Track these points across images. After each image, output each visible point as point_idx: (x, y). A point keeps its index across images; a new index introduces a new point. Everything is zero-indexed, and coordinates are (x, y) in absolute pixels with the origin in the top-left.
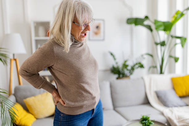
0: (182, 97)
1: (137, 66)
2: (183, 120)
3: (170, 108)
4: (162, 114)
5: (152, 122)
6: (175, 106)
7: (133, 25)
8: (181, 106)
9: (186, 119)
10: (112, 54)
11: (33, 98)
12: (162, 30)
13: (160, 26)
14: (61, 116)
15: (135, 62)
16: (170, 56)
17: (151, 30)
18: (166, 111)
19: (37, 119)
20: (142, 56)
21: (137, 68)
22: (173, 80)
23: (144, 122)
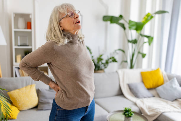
0: (149, 89)
1: (111, 60)
2: (153, 110)
3: (141, 99)
4: (136, 104)
5: (133, 114)
6: (145, 97)
7: (109, 22)
8: (149, 97)
9: (155, 109)
10: (88, 48)
11: (17, 90)
12: (134, 29)
13: (133, 25)
14: (57, 110)
15: (109, 57)
16: (139, 53)
17: (125, 28)
18: (138, 101)
19: (20, 111)
20: (116, 51)
21: (111, 62)
22: (142, 74)
23: (127, 113)
